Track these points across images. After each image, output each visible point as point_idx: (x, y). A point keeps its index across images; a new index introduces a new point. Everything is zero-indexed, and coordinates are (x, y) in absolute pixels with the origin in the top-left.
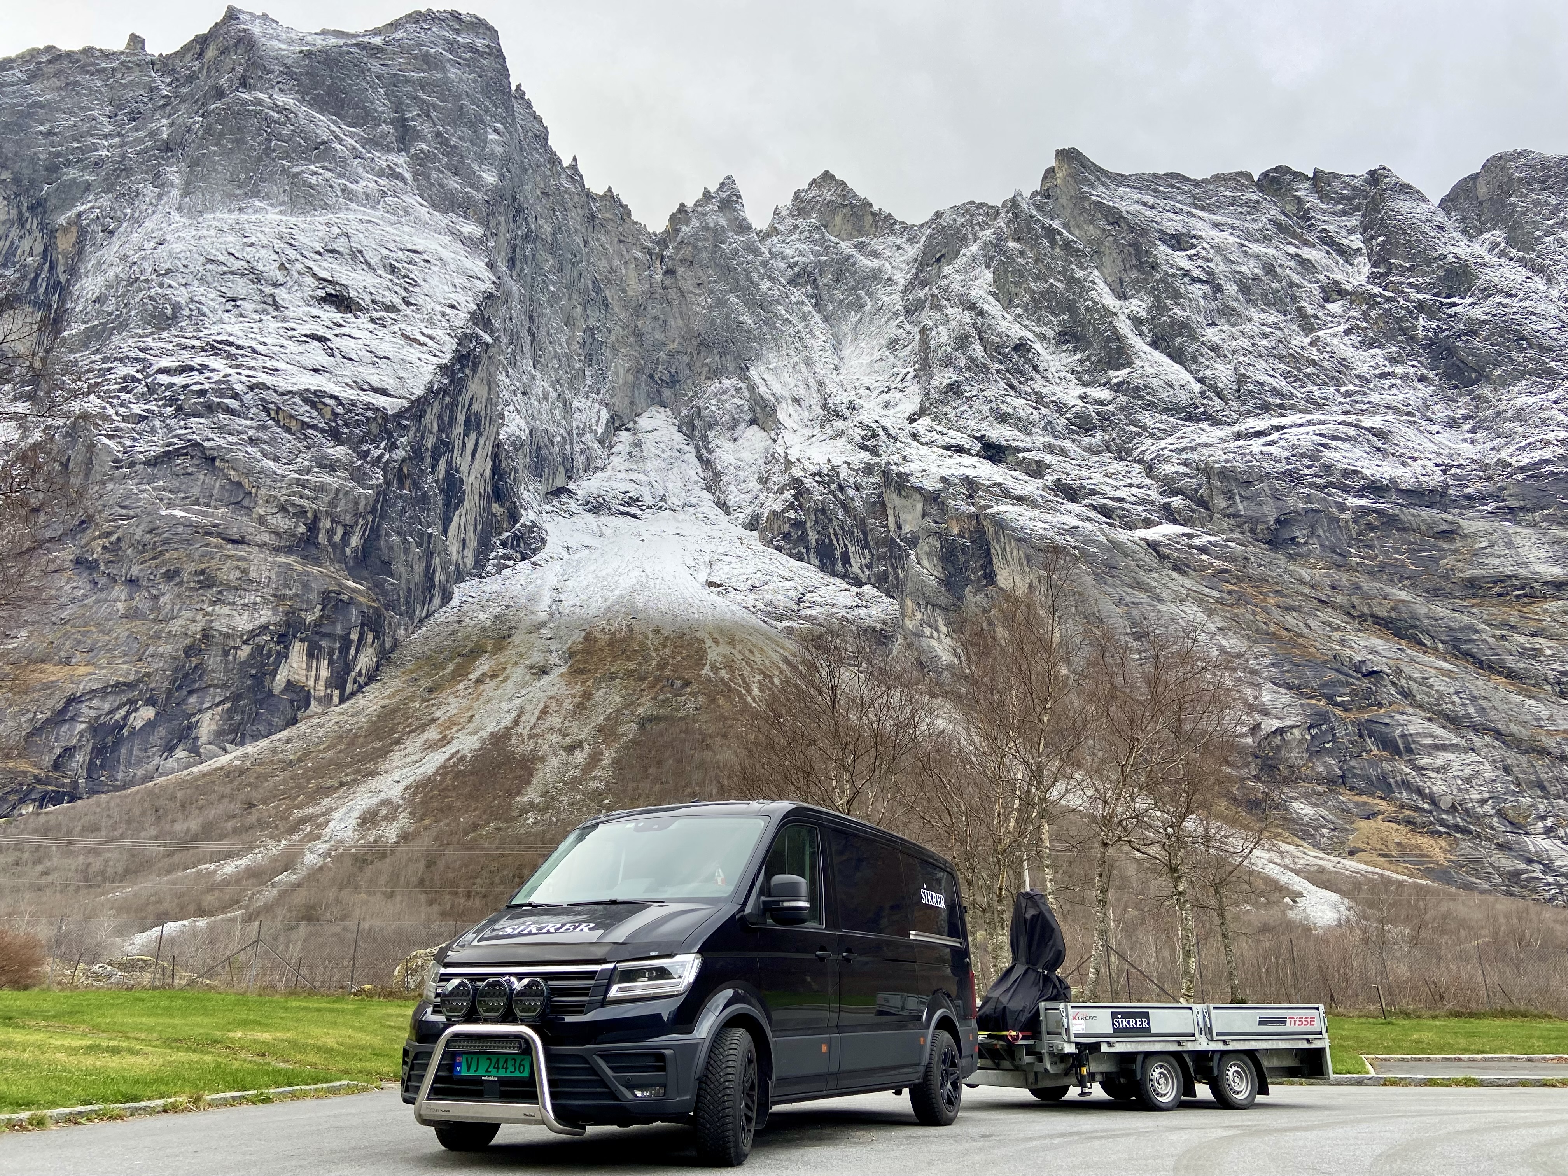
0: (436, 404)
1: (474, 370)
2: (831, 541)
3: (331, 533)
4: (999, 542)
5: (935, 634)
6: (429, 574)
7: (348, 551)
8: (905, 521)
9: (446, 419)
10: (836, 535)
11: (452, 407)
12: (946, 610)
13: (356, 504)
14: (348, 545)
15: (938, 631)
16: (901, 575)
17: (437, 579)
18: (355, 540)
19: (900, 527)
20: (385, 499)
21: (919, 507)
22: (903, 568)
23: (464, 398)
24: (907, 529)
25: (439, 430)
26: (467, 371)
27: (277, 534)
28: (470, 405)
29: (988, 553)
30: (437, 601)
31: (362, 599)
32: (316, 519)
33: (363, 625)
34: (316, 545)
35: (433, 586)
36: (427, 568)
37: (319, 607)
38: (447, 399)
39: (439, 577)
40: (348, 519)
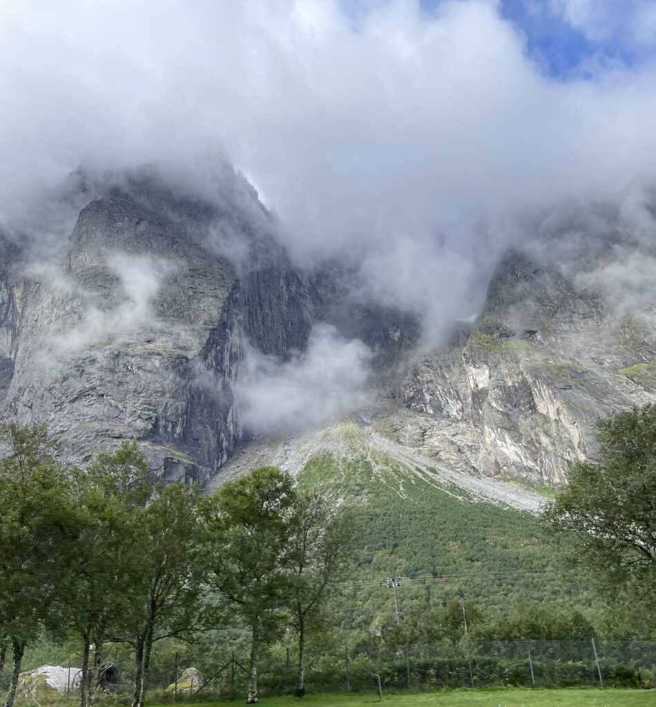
0: (213, 351)
1: (231, 329)
2: (438, 398)
3: (165, 427)
4: (536, 387)
5: (504, 444)
6: (219, 443)
7: (175, 435)
8: (480, 381)
9: (219, 358)
10: (440, 394)
11: (221, 351)
12: (509, 430)
13: (177, 410)
14: (175, 433)
15: (506, 443)
16: (481, 413)
17: (224, 445)
18: (178, 430)
19: (477, 386)
20: (192, 406)
21: (487, 372)
22: (481, 409)
23: (228, 345)
24: (481, 386)
25: (216, 365)
26: (227, 331)
27: (138, 431)
28: (231, 349)
29: (531, 394)
30: (225, 457)
31: (185, 461)
32: (157, 419)
33: (186, 474)
34: (158, 434)
35: (222, 449)
36: (218, 440)
37: (163, 467)
38: (218, 348)
39: (225, 444)
40: (173, 418)
